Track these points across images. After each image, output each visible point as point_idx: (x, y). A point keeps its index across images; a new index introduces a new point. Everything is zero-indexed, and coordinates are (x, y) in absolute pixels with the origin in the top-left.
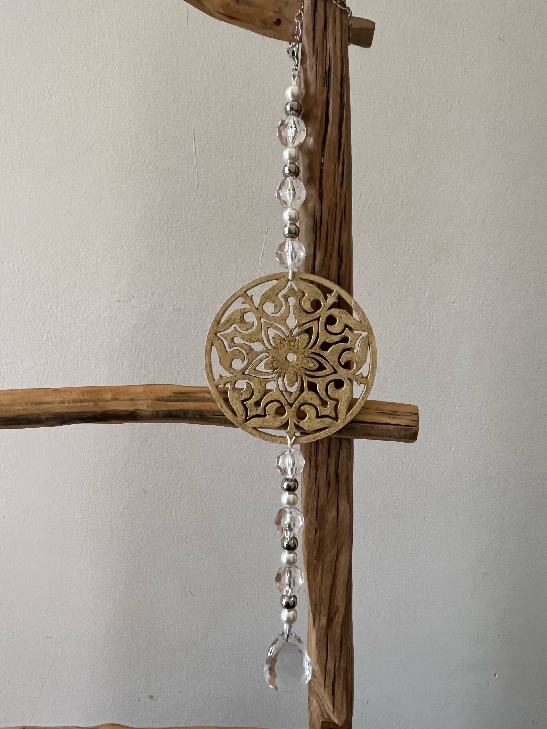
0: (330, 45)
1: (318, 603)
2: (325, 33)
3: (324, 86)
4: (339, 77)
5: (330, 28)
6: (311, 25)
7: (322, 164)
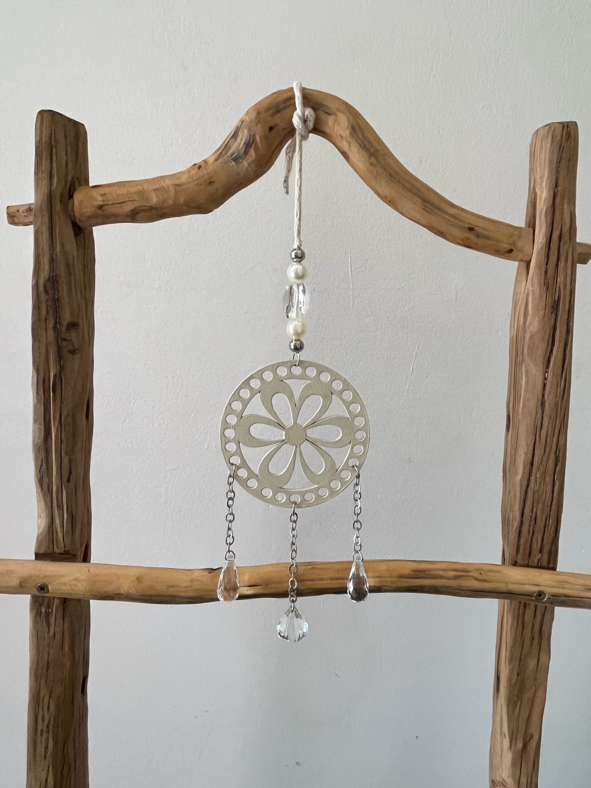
0: (561, 279)
1: (515, 731)
2: (557, 268)
3: (552, 313)
4: (567, 307)
5: (561, 265)
6: (544, 261)
7: (545, 379)
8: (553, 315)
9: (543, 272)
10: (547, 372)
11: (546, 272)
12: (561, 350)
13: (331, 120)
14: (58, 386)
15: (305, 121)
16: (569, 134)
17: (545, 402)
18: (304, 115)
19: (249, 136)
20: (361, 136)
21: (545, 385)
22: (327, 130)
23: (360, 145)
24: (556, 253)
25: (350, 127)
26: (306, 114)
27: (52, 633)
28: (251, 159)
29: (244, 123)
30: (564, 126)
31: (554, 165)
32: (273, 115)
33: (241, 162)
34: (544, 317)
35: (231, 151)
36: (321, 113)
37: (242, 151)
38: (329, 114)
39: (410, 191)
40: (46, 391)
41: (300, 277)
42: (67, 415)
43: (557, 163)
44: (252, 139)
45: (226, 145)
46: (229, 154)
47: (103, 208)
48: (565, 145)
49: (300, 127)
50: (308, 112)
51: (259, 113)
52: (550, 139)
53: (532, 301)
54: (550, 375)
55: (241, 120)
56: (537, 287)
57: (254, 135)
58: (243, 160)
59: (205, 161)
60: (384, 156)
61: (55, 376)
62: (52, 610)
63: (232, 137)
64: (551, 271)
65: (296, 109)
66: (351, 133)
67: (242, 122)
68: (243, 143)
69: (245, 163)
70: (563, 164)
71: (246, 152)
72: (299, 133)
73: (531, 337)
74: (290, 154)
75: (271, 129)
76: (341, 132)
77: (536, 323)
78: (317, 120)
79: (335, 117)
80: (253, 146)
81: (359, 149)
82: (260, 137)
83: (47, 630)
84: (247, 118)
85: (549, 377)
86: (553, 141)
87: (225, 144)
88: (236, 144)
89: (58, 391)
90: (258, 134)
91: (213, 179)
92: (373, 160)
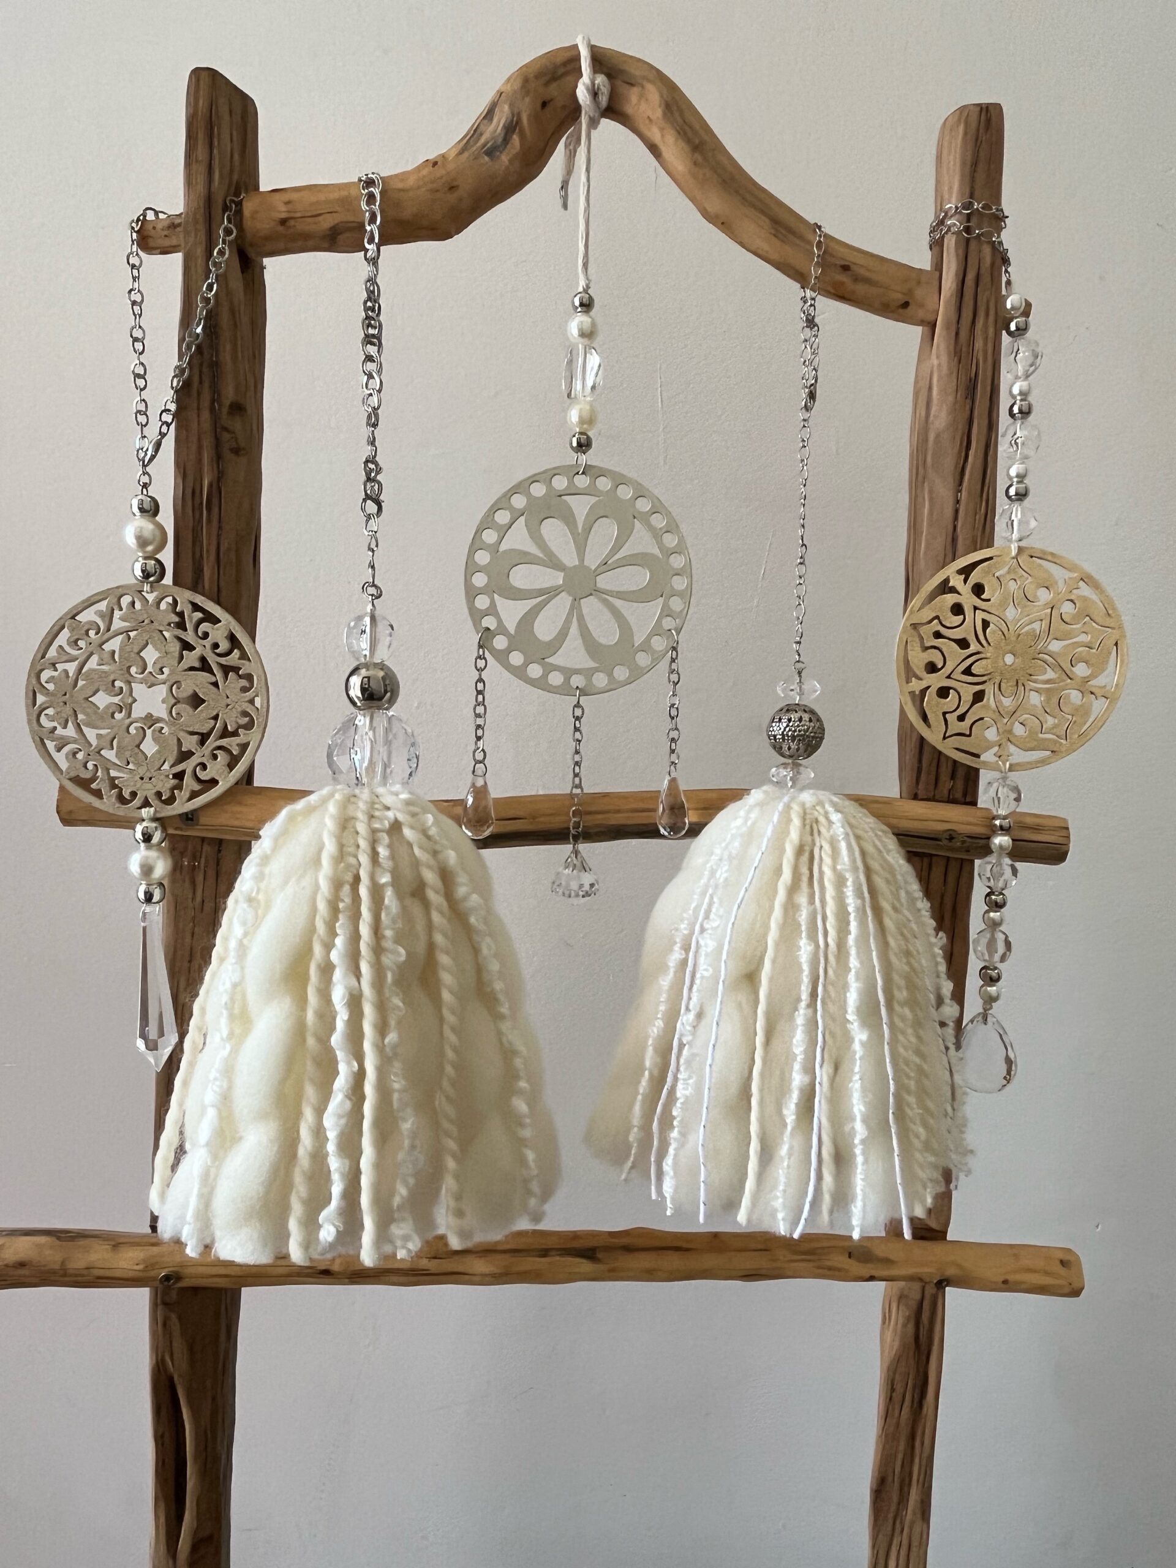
0: (978, 346)
2: (973, 328)
4: (989, 387)
5: (980, 324)
6: (954, 319)
7: (958, 502)
8: (969, 401)
9: (954, 334)
10: (960, 491)
11: (957, 334)
12: (981, 454)
13: (633, 95)
14: (215, 501)
15: (595, 94)
16: (989, 121)
17: (957, 537)
18: (593, 84)
19: (511, 115)
20: (679, 119)
21: (957, 511)
22: (629, 110)
23: (679, 133)
24: (971, 303)
25: (663, 105)
26: (596, 82)
27: (199, 899)
28: (514, 152)
29: (503, 95)
30: (981, 108)
31: (968, 169)
32: (547, 84)
33: (499, 157)
34: (956, 402)
35: (482, 140)
36: (619, 83)
37: (500, 140)
38: (632, 85)
39: (753, 206)
40: (197, 508)
41: (587, 334)
42: (229, 549)
43: (972, 166)
44: (515, 119)
45: (475, 131)
46: (479, 144)
47: (288, 224)
48: (984, 138)
49: (588, 103)
50: (600, 79)
51: (526, 80)
52: (961, 128)
53: (938, 381)
54: (964, 495)
55: (498, 91)
56: (944, 359)
57: (519, 114)
58: (501, 152)
59: (443, 156)
60: (714, 150)
61: (210, 485)
62: (199, 863)
63: (484, 118)
64: (964, 334)
65: (581, 76)
66: (664, 114)
67: (500, 94)
68: (501, 125)
69: (505, 158)
70: (981, 166)
71: (506, 140)
72: (586, 113)
73: (938, 436)
74: (571, 147)
75: (544, 104)
76: (649, 113)
77: (944, 414)
78: (613, 95)
79: (640, 89)
80: (517, 131)
81: (676, 140)
82: (529, 116)
83: (190, 896)
84: (508, 88)
85: (963, 498)
86: (966, 133)
87: (474, 128)
88: (492, 127)
89: (215, 510)
90: (526, 111)
91: (455, 184)
92: (698, 157)
